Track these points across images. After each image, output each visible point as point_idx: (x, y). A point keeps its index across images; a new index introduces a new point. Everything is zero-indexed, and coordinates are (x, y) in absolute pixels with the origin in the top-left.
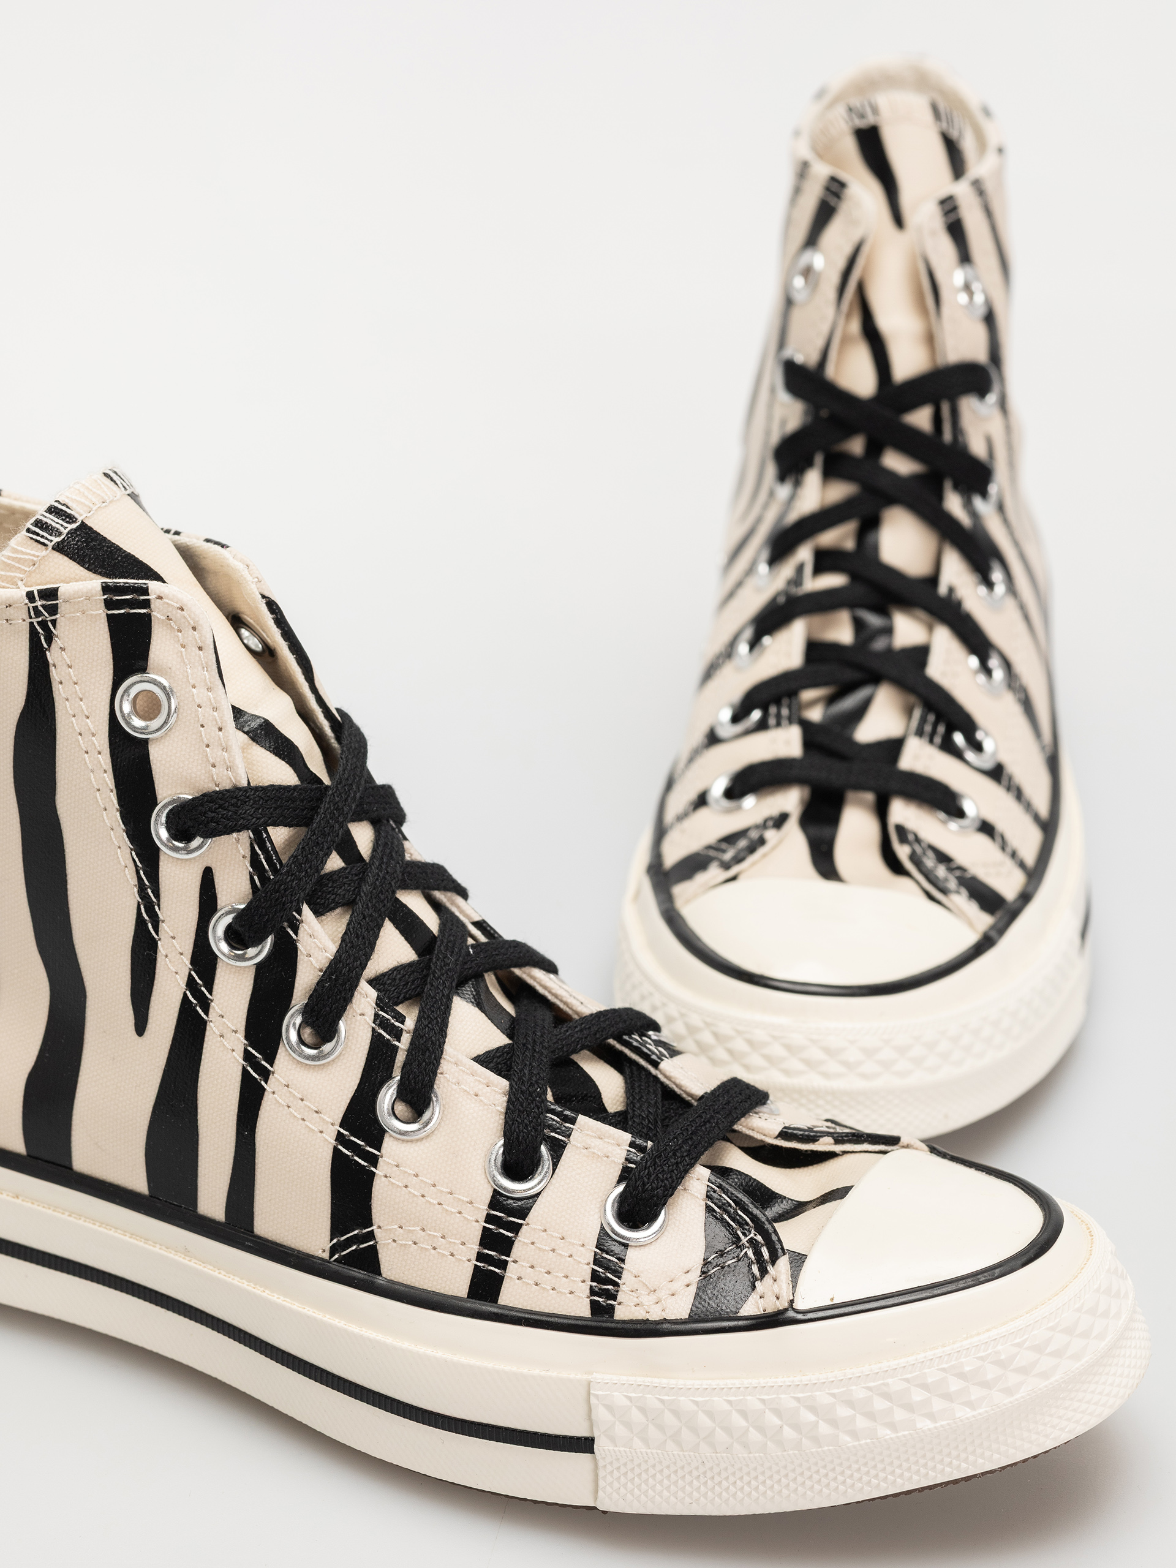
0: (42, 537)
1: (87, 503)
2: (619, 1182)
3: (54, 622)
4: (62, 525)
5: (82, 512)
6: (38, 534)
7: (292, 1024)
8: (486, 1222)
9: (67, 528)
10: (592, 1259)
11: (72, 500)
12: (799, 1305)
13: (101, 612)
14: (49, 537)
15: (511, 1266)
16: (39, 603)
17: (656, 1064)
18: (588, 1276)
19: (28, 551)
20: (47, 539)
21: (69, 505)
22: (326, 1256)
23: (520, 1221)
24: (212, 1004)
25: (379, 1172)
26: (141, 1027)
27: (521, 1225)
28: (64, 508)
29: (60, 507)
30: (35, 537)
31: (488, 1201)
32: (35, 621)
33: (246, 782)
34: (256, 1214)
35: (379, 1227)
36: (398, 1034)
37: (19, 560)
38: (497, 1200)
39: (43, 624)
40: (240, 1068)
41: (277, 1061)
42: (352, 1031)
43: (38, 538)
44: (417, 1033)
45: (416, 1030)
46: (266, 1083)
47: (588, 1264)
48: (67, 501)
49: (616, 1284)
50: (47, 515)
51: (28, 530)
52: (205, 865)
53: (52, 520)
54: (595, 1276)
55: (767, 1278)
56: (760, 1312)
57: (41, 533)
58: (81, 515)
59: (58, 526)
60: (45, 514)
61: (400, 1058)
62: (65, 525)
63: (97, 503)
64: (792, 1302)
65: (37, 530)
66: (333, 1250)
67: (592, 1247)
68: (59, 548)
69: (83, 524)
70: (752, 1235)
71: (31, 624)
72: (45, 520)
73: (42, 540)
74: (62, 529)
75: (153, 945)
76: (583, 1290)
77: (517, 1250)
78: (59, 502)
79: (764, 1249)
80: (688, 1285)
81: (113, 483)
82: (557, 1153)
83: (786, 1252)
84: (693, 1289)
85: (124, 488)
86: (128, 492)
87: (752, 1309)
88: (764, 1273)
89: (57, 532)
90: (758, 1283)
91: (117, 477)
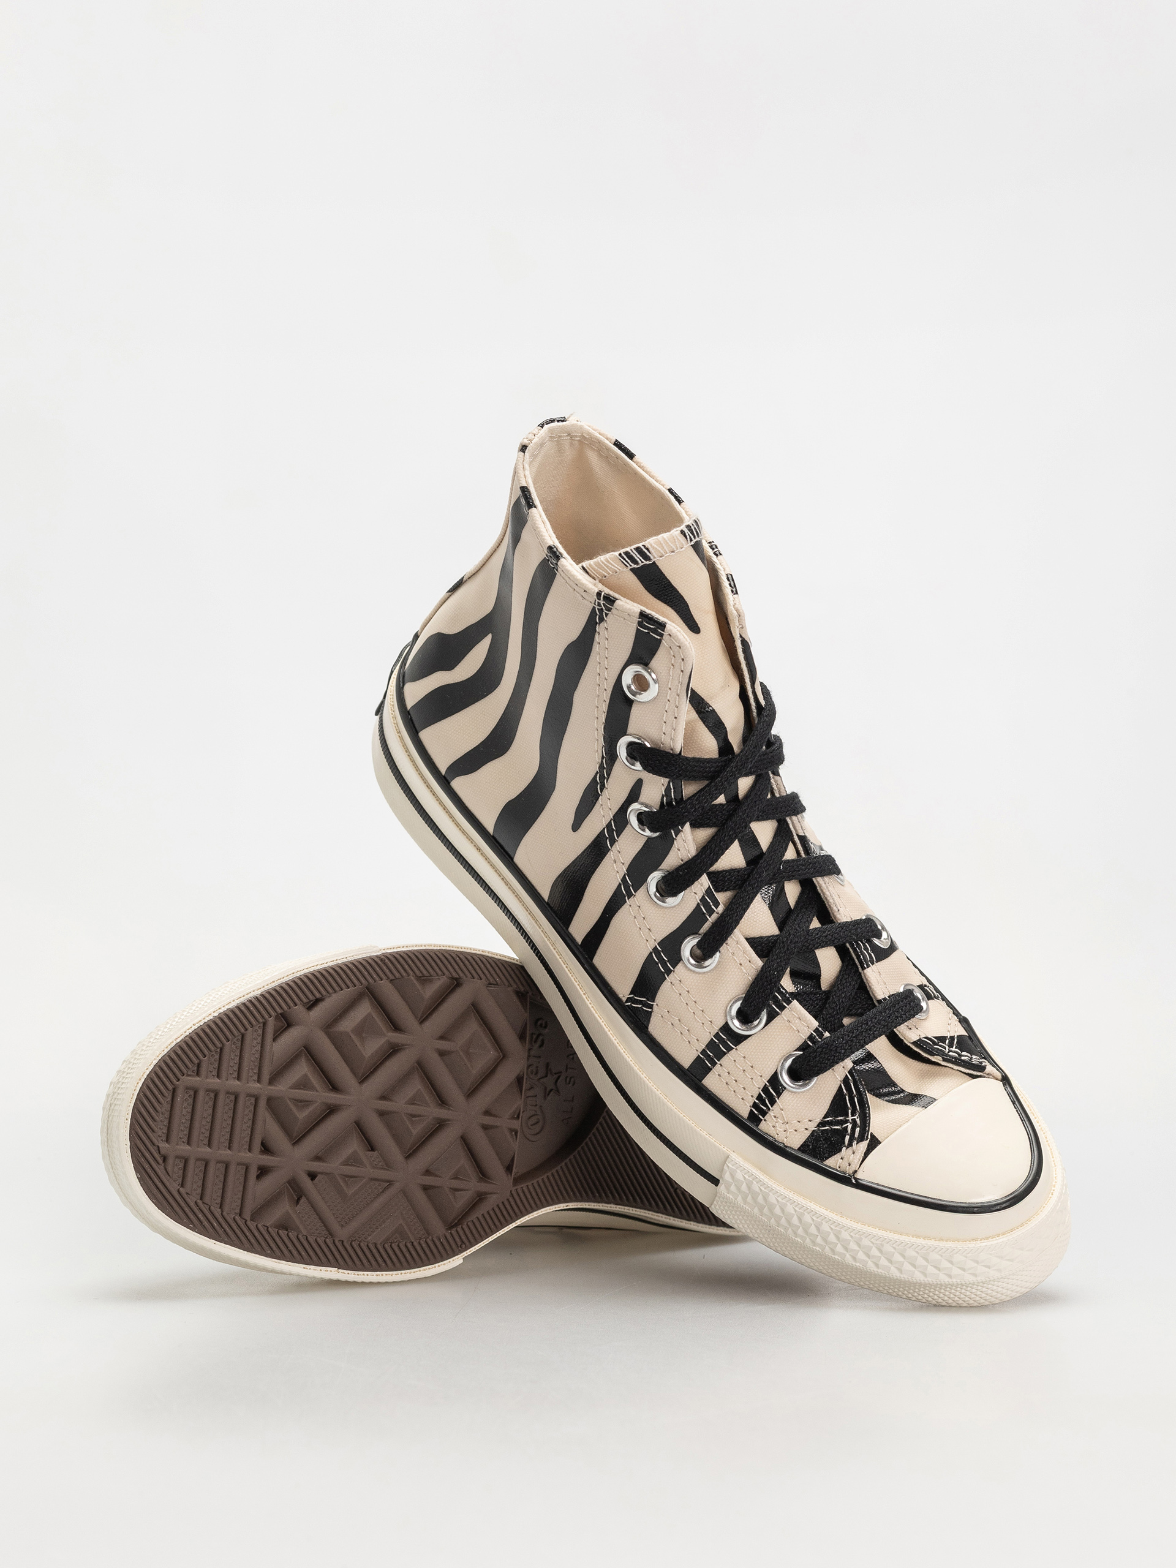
0: (627, 561)
1: (662, 551)
2: (798, 1050)
3: (607, 615)
4: (640, 560)
5: (656, 556)
6: (625, 559)
7: (654, 878)
8: (714, 1036)
9: (642, 562)
10: (762, 1087)
11: (654, 548)
12: (859, 1176)
13: (635, 625)
14: (631, 563)
15: (718, 1066)
16: (602, 602)
17: (863, 968)
18: (756, 1096)
19: (616, 566)
20: (628, 563)
21: (651, 550)
22: (624, 1000)
23: (733, 1046)
24: (616, 843)
25: (668, 979)
26: (576, 827)
27: (733, 1048)
28: (646, 551)
29: (644, 550)
30: (622, 560)
31: (720, 1026)
32: (597, 607)
33: (679, 751)
34: (597, 954)
35: (657, 1005)
36: (711, 912)
37: (607, 567)
38: (726, 1028)
39: (601, 611)
40: (618, 883)
41: (638, 891)
42: (686, 899)
43: (624, 561)
44: (722, 917)
45: (722, 914)
46: (628, 899)
47: (759, 1088)
48: (649, 547)
49: (769, 1109)
50: (635, 552)
51: (620, 555)
52: (640, 777)
53: (637, 557)
54: (759, 1097)
55: (850, 1150)
56: (836, 1166)
57: (627, 559)
58: (655, 558)
59: (638, 560)
60: (633, 550)
61: (706, 927)
62: (643, 560)
63: (668, 552)
64: (855, 1172)
65: (625, 557)
66: (628, 1000)
67: (765, 1081)
68: (632, 570)
69: (654, 563)
70: (856, 1117)
71: (594, 608)
72: (632, 553)
73: (626, 563)
74: (640, 562)
75: (597, 797)
76: (751, 1101)
77: (725, 1060)
78: (644, 546)
79: (858, 1129)
80: (807, 1129)
81: (684, 538)
82: (771, 1017)
83: (869, 1137)
84: (808, 1133)
85: (691, 540)
86: (692, 543)
87: (833, 1162)
88: (850, 1145)
89: (636, 562)
90: (844, 1148)
91: (689, 533)
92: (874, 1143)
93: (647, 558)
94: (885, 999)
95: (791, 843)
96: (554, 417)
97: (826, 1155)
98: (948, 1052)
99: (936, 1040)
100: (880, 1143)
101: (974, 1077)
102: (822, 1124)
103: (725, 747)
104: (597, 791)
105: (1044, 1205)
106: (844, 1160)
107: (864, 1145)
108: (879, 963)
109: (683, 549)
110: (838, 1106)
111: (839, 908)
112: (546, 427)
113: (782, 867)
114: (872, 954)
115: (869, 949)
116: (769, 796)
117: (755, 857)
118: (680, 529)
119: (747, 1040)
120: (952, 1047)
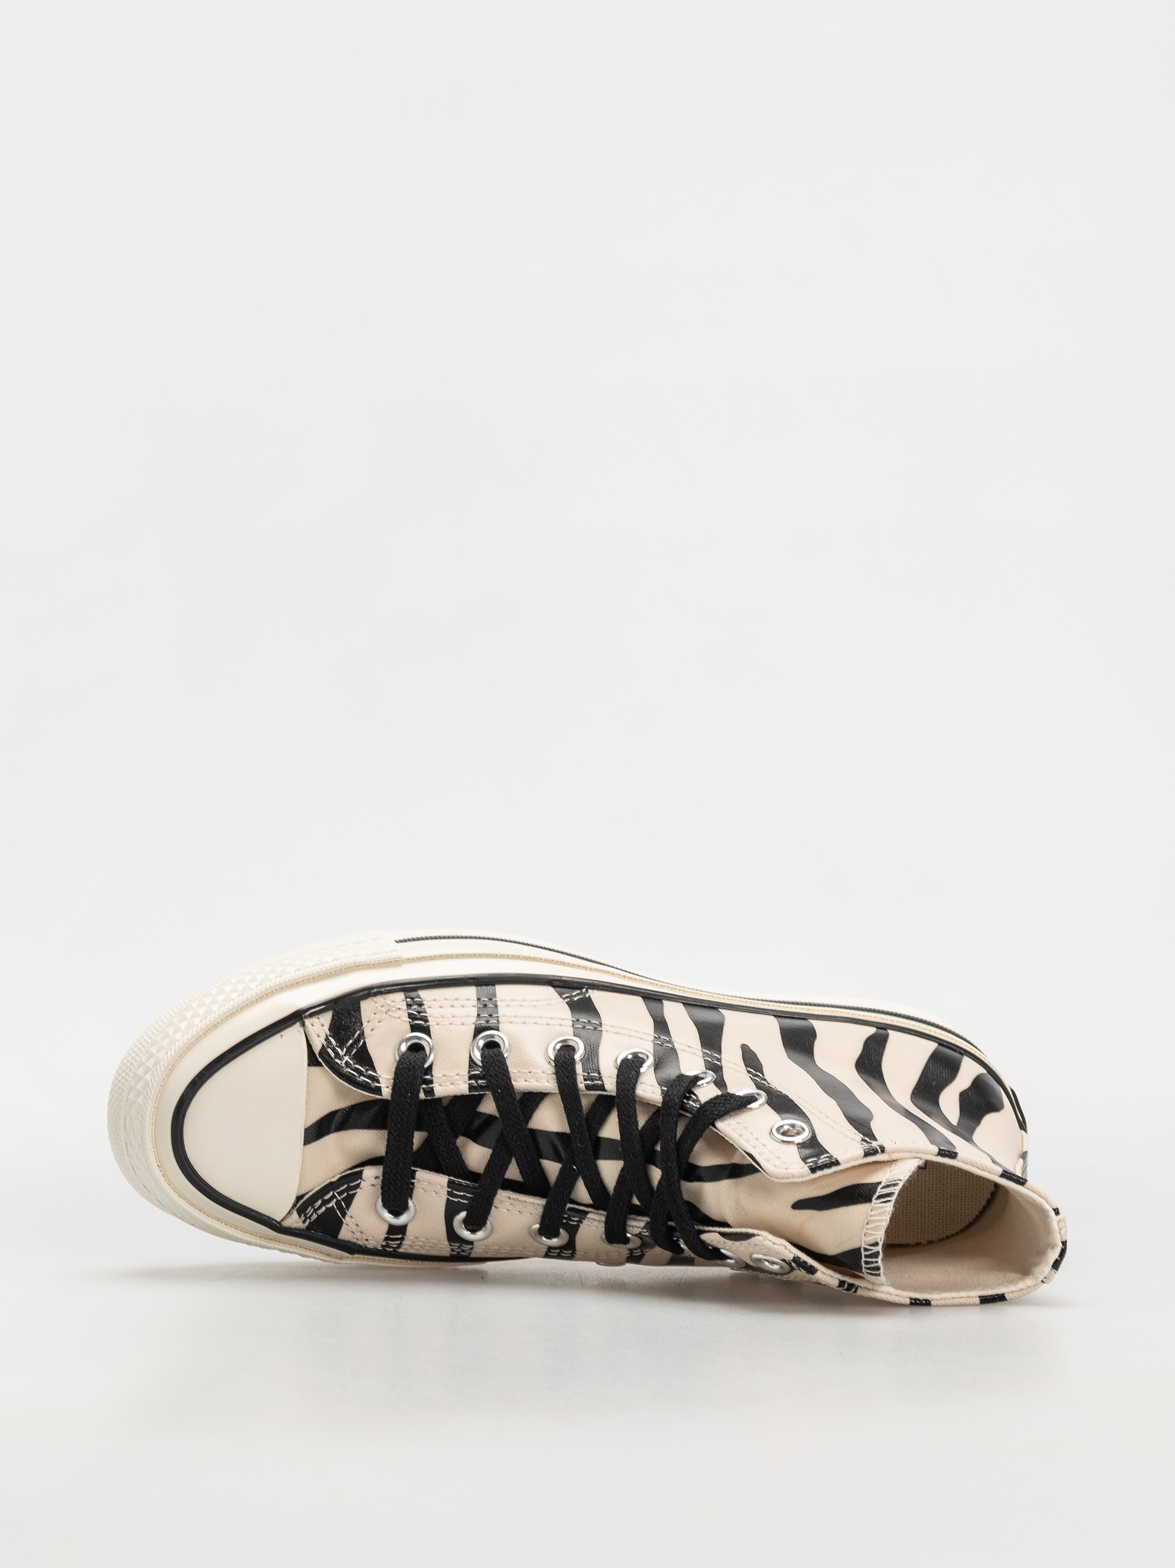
2: (431, 1064)
3: (863, 1145)
8: (499, 1015)
10: (429, 1018)
12: (299, 1026)
15: (475, 1007)
18: (427, 1010)
22: (589, 991)
23: (478, 1021)
24: (701, 1056)
25: (570, 1019)
27: (476, 1020)
34: (643, 1002)
35: (562, 1003)
36: (586, 1078)
38: (495, 1027)
39: (869, 1143)
40: (673, 1039)
41: (653, 1044)
46: (655, 1037)
47: (430, 1016)
49: (408, 1009)
54: (424, 1011)
55: (323, 1037)
56: (321, 1016)
58: (875, 1203)
59: (883, 1191)
61: (579, 1068)
62: (879, 1194)
64: (303, 1025)
66: (586, 992)
67: (431, 1023)
68: (880, 1182)
69: (872, 1201)
70: (344, 1063)
71: (878, 1142)
74: (881, 1191)
75: (748, 1066)
77: (474, 1011)
78: (889, 1201)
79: (333, 1055)
80: (368, 1022)
81: (871, 1243)
82: (472, 1063)
83: (320, 1060)
84: (364, 1019)
85: (866, 1250)
86: (862, 1250)
87: (327, 1018)
88: (327, 1039)
89: (883, 1187)
90: (328, 1033)
91: (872, 1252)
92: (313, 1061)
93: (879, 1197)
94: (414, 1178)
95: (591, 1202)
96: (1065, 1260)
97: (336, 1018)
98: (333, 1193)
99: (352, 1192)
100: (309, 1065)
101: (299, 1198)
102: (362, 1035)
103: (695, 1174)
104: (752, 1069)
105: (155, 1150)
106: (320, 1028)
107: (317, 1049)
108: (445, 1200)
109: (863, 1235)
110: (363, 1057)
111: (511, 1201)
112: (1060, 1246)
113: (575, 1167)
114: (456, 1200)
115: (462, 1201)
116: (636, 1201)
117: (599, 1148)
118: (881, 1244)
119: (472, 1035)
120: (336, 1204)
